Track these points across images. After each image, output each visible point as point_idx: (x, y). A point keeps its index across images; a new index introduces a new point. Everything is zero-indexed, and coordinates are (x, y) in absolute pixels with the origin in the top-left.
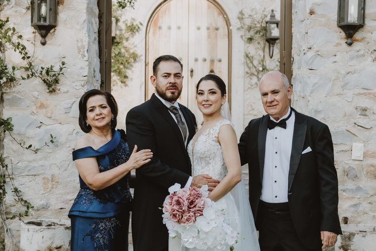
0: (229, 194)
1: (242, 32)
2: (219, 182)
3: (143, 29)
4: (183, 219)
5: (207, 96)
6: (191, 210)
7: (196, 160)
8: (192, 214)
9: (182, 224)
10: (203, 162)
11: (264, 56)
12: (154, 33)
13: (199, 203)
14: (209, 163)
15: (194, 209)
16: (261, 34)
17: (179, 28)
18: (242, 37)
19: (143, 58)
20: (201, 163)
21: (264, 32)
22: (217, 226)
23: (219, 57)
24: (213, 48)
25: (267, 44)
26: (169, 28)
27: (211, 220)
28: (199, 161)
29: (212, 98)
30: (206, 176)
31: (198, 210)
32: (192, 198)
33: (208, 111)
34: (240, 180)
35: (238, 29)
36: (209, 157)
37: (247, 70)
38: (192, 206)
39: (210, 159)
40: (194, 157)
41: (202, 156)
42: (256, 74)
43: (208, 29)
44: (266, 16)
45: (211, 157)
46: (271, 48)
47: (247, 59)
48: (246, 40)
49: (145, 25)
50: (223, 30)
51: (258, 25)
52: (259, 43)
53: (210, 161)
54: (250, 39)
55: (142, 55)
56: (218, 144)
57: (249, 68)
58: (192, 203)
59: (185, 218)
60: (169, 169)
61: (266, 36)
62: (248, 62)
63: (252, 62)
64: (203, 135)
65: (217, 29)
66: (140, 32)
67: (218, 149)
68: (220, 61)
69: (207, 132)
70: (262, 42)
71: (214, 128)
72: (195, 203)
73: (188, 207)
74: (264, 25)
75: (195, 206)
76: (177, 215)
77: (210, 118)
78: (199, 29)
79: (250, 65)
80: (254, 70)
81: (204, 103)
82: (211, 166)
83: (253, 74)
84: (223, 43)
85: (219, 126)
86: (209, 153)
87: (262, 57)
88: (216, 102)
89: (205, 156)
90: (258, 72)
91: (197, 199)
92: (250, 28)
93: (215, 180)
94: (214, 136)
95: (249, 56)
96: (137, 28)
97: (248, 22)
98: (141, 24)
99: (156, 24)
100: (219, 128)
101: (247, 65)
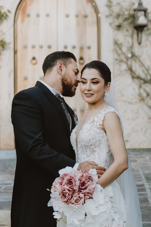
0: (115, 182)
1: (110, 20)
2: (105, 170)
3: (11, 16)
4: (72, 199)
5: (90, 86)
6: (82, 191)
7: (81, 149)
8: (82, 195)
9: (70, 205)
10: (88, 150)
11: (133, 44)
12: (23, 21)
13: (91, 186)
14: (94, 151)
15: (85, 191)
16: (130, 21)
17: (48, 15)
18: (110, 24)
19: (12, 46)
20: (86, 151)
21: (132, 19)
22: (105, 212)
23: (88, 43)
24: (82, 35)
25: (135, 31)
26: (38, 16)
27: (100, 205)
28: (84, 150)
29: (95, 87)
30: (92, 163)
31: (88, 193)
32: (83, 180)
33: (91, 99)
34: (127, 167)
35: (107, 16)
36: (94, 145)
37: (116, 56)
38: (83, 187)
39: (96, 147)
40: (79, 146)
41: (87, 144)
42: (125, 60)
43: (77, 16)
44: (133, 4)
45: (96, 145)
46: (140, 35)
47: (117, 46)
48: (115, 27)
49: (13, 12)
50: (92, 18)
51: (127, 13)
52: (127, 30)
53: (95, 149)
54: (119, 27)
55: (10, 43)
56: (103, 131)
57: (119, 55)
58: (83, 184)
59: (75, 198)
60: (56, 153)
61: (134, 23)
62: (117, 49)
63: (121, 49)
64: (87, 123)
65: (86, 17)
66: (8, 19)
67: (103, 137)
68: (89, 48)
69: (92, 120)
70: (131, 30)
71: (98, 115)
72: (87, 185)
73: (79, 187)
74: (132, 12)
75: (85, 188)
76: (67, 195)
77: (93, 107)
78: (67, 16)
79: (119, 52)
80: (123, 57)
81: (86, 92)
82: (96, 154)
83: (122, 61)
84: (92, 31)
85: (104, 113)
86: (94, 141)
87: (131, 44)
88: (98, 91)
89: (90, 144)
90: (127, 58)
91: (88, 181)
92: (118, 16)
93: (101, 167)
94: (98, 124)
95: (118, 42)
96: (5, 15)
97: (116, 9)
98: (9, 12)
99: (24, 11)
100: (103, 116)
101: (116, 51)
